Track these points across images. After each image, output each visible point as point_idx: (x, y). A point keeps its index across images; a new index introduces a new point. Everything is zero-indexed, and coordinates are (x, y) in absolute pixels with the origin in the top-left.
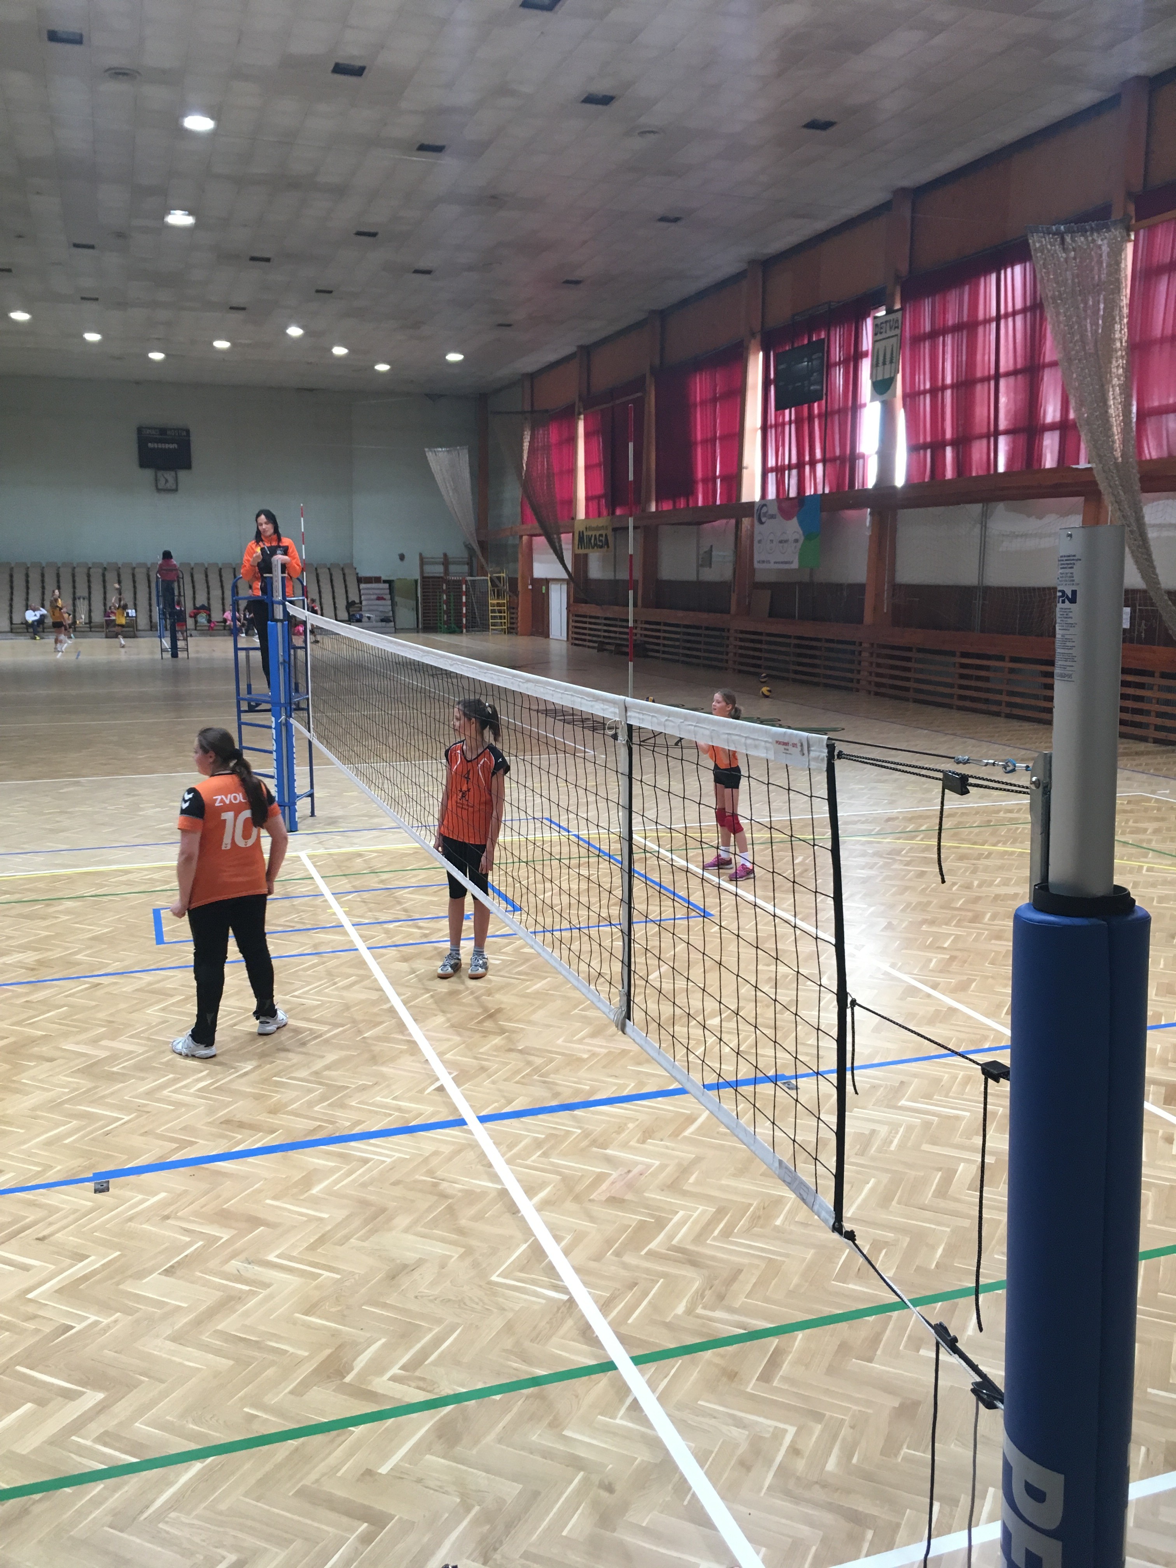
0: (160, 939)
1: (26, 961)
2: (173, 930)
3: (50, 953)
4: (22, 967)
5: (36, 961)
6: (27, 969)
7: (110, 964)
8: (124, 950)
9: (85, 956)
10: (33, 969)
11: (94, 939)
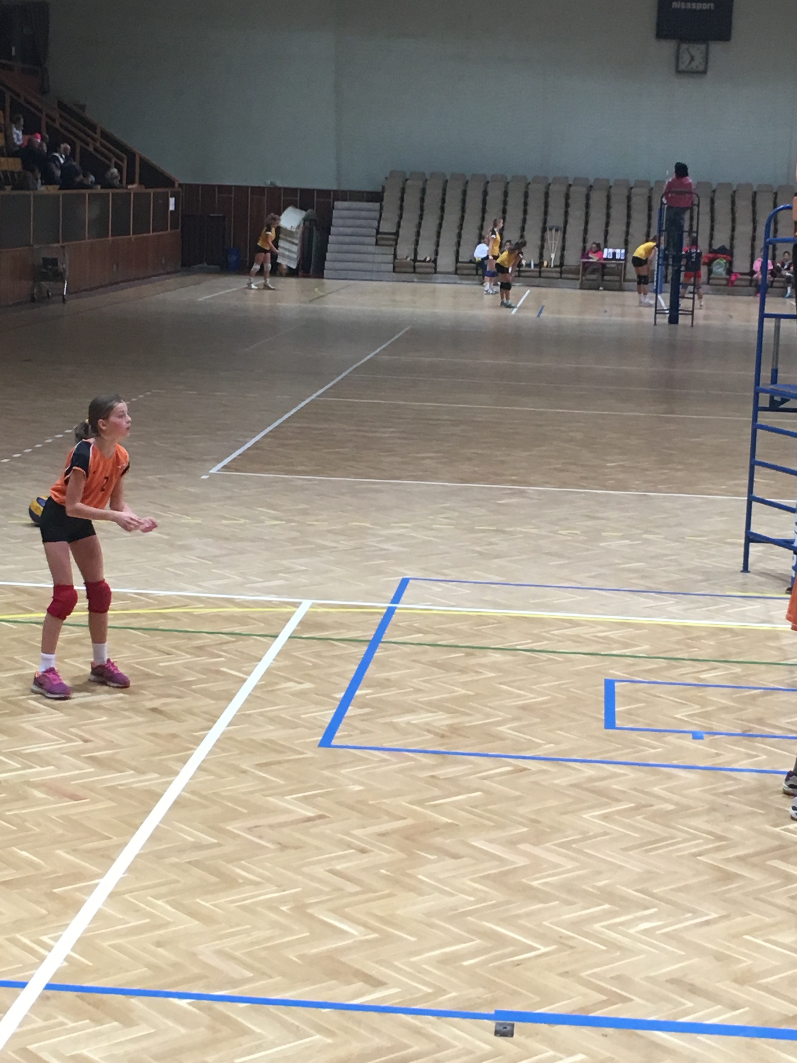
0: (610, 722)
1: (436, 724)
2: (629, 712)
3: (467, 719)
4: (429, 731)
5: (447, 725)
6: (436, 734)
7: (539, 745)
8: (560, 729)
9: (509, 728)
10: (443, 736)
11: (524, 708)
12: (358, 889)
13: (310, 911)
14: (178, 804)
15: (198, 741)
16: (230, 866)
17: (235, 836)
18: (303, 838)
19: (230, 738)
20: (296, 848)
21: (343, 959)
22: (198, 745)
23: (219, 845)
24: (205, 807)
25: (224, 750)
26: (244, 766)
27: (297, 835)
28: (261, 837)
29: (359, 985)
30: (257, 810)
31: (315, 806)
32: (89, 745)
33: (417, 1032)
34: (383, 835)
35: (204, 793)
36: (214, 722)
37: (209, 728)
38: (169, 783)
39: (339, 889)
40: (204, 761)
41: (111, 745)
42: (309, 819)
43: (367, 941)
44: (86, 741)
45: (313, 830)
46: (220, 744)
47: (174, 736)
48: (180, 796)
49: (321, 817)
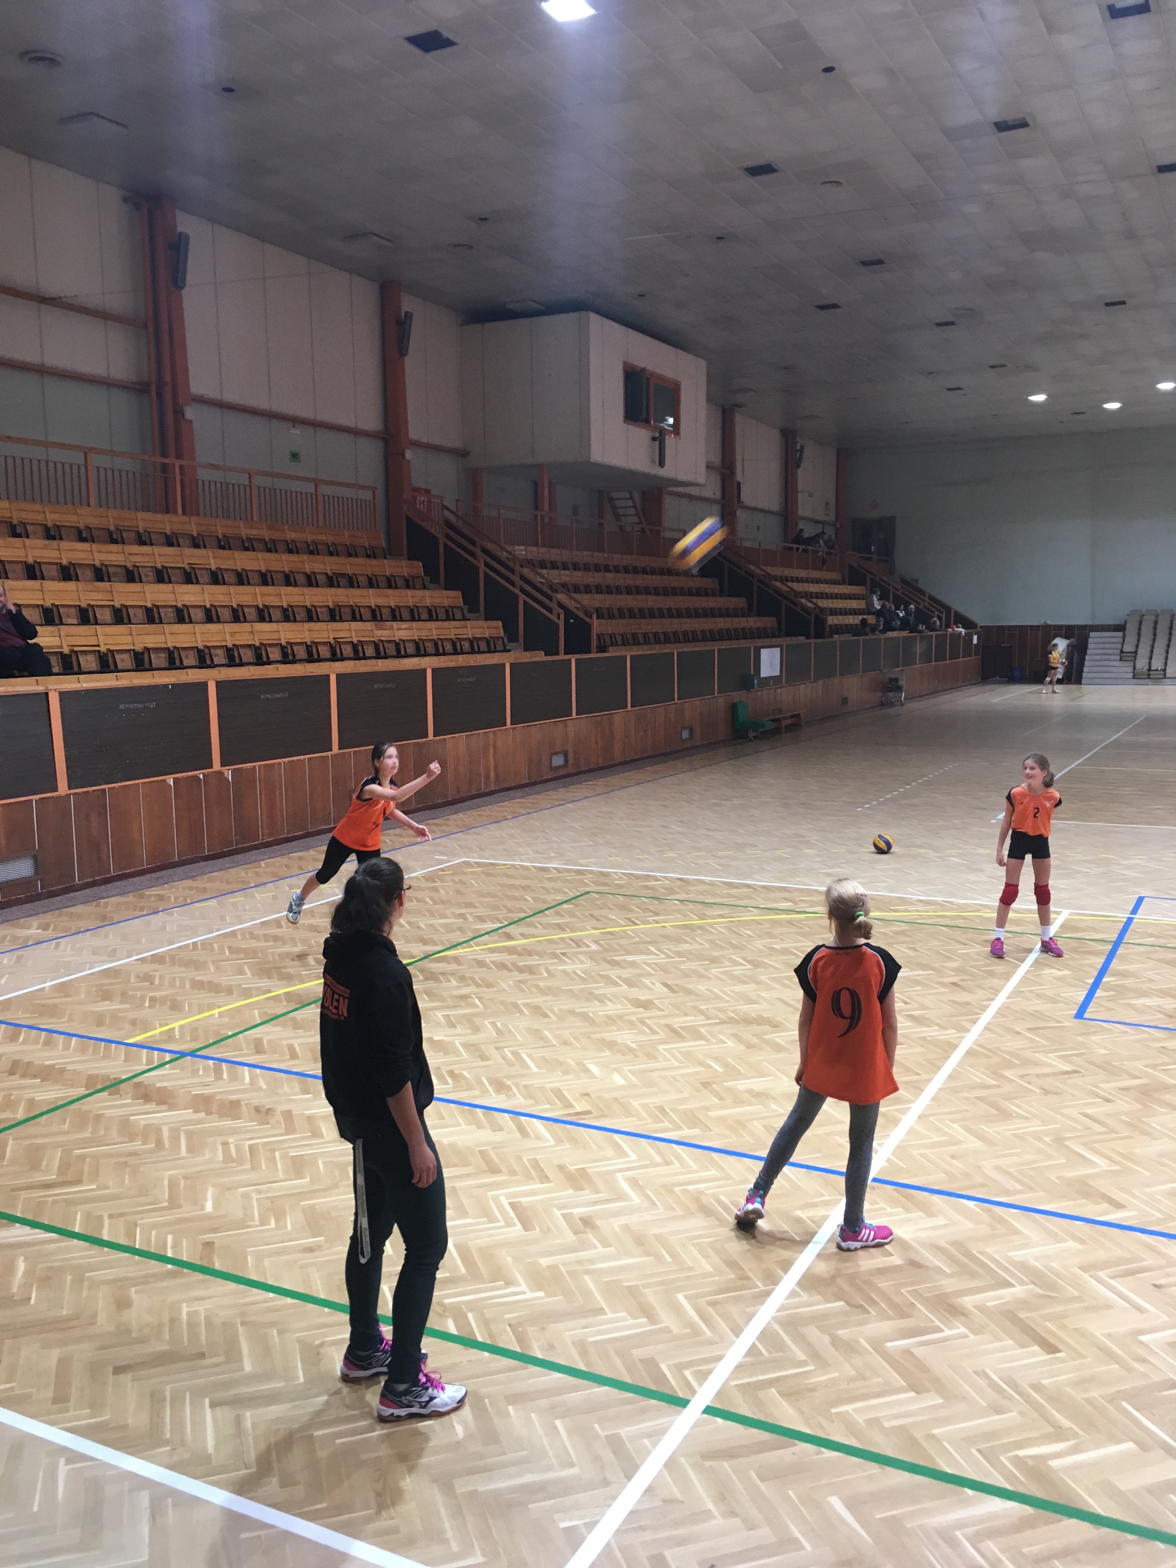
12: (1103, 1129)
13: (1067, 1143)
14: (970, 1053)
15: (984, 1008)
16: (1006, 1103)
17: (1011, 1081)
18: (1061, 1086)
19: (1007, 1008)
20: (1057, 1094)
21: (1091, 1184)
22: (984, 1011)
23: (998, 1086)
24: (988, 1057)
25: (1003, 1016)
26: (1018, 1029)
27: (1058, 1084)
28: (1030, 1083)
29: (1106, 1205)
30: (1027, 1062)
31: (1071, 1063)
32: (908, 1006)
33: (1152, 1248)
34: (1122, 1089)
35: (989, 1047)
36: (997, 995)
37: (993, 999)
38: (963, 1037)
39: (1088, 1129)
40: (988, 1023)
41: (923, 1007)
42: (1067, 1073)
43: (1112, 1171)
44: (906, 1003)
45: (1069, 1081)
46: (1001, 1013)
47: (968, 1003)
48: (971, 1048)
49: (1075, 1072)
